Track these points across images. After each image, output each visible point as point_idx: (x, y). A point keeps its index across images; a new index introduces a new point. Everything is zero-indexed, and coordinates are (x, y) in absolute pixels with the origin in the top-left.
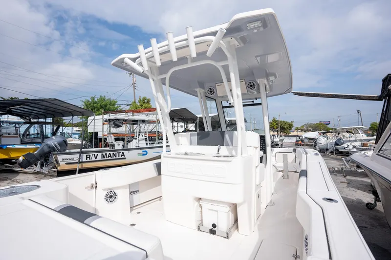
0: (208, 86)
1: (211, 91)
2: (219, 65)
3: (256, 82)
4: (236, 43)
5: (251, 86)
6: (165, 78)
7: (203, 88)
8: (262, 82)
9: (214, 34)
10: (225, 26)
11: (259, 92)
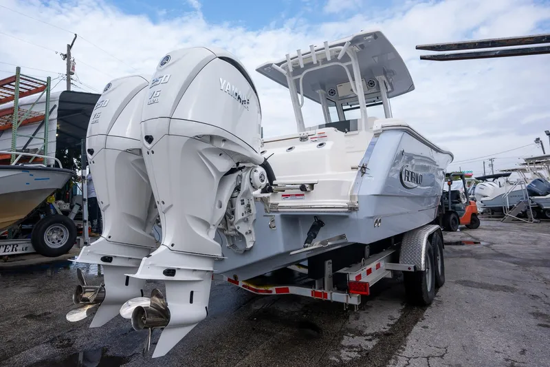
0: (328, 88)
1: (333, 92)
2: (344, 65)
3: (375, 79)
4: (357, 49)
5: (371, 84)
6: (299, 79)
7: (325, 90)
8: (381, 78)
9: (343, 44)
10: (350, 39)
11: (379, 91)
